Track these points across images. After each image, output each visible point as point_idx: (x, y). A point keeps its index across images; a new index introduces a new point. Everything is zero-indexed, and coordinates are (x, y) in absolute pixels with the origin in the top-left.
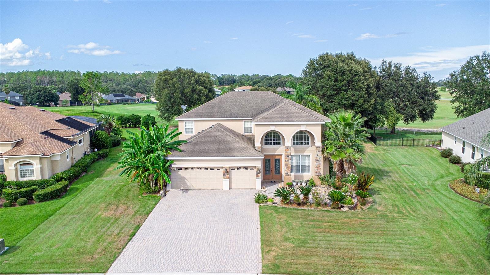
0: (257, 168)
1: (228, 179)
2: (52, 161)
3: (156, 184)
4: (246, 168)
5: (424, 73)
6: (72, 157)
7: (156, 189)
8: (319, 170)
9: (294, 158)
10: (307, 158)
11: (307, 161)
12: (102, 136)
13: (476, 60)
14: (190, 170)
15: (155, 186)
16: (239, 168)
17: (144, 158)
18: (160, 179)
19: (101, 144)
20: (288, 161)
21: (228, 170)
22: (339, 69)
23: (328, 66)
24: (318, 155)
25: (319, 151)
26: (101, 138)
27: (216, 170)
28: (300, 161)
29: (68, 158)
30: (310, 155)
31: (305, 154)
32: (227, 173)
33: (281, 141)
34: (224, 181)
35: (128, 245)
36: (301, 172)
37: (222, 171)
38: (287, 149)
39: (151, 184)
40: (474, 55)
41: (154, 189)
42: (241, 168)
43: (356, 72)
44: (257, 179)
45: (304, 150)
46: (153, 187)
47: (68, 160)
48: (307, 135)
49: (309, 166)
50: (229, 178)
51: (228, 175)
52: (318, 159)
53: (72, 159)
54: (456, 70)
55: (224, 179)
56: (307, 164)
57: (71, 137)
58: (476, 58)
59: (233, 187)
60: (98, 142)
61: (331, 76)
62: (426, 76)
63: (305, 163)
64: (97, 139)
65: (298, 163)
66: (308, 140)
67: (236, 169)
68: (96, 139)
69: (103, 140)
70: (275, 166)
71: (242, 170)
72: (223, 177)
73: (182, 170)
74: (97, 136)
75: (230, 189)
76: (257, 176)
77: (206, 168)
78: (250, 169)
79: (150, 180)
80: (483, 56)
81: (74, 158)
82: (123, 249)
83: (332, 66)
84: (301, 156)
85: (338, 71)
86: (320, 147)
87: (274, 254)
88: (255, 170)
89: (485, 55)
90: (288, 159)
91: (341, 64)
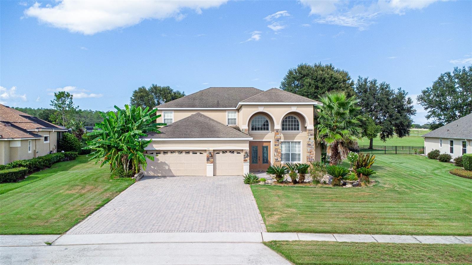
0: (244, 151)
1: (212, 164)
2: (11, 148)
3: (130, 167)
4: (232, 152)
5: (399, 89)
6: (35, 151)
7: (130, 172)
8: (312, 156)
9: (283, 146)
10: (297, 145)
11: (297, 149)
12: (71, 138)
13: (447, 76)
14: (169, 154)
15: (129, 170)
16: (224, 152)
17: (117, 138)
18: (135, 161)
19: (69, 147)
20: (278, 145)
21: (212, 154)
22: (319, 77)
23: (307, 75)
24: (310, 139)
25: (311, 135)
26: (70, 140)
27: (198, 154)
28: (290, 149)
29: (29, 150)
30: (300, 142)
31: (295, 141)
32: (211, 157)
33: (269, 127)
34: (207, 166)
35: (94, 213)
36: (291, 161)
37: (205, 155)
38: (277, 132)
39: (125, 167)
40: (445, 72)
41: (128, 173)
42: (226, 152)
43: (336, 79)
44: (244, 164)
45: (294, 136)
46: (126, 170)
47: (30, 152)
48: (297, 120)
49: (299, 155)
50: (214, 163)
51: (213, 160)
52: (310, 143)
53: (35, 152)
54: (428, 87)
55: (207, 164)
56: (297, 152)
57: (36, 130)
58: (447, 75)
59: (218, 173)
60: (66, 144)
61: (311, 83)
62: (400, 92)
63: (295, 151)
64: (66, 141)
65: (288, 151)
66: (298, 125)
67: (221, 154)
68: (64, 141)
69: (72, 142)
70: (263, 153)
71: (228, 154)
72: (206, 161)
73: (160, 154)
74: (65, 138)
75: (214, 176)
76: (244, 160)
77: (188, 152)
78: (237, 153)
79: (123, 162)
80: (455, 72)
81: (37, 151)
82: (88, 216)
83: (312, 74)
84: (290, 142)
85: (318, 79)
86: (312, 130)
87: (277, 217)
88: (242, 154)
89: (457, 71)
90: (278, 143)
91: (321, 72)
